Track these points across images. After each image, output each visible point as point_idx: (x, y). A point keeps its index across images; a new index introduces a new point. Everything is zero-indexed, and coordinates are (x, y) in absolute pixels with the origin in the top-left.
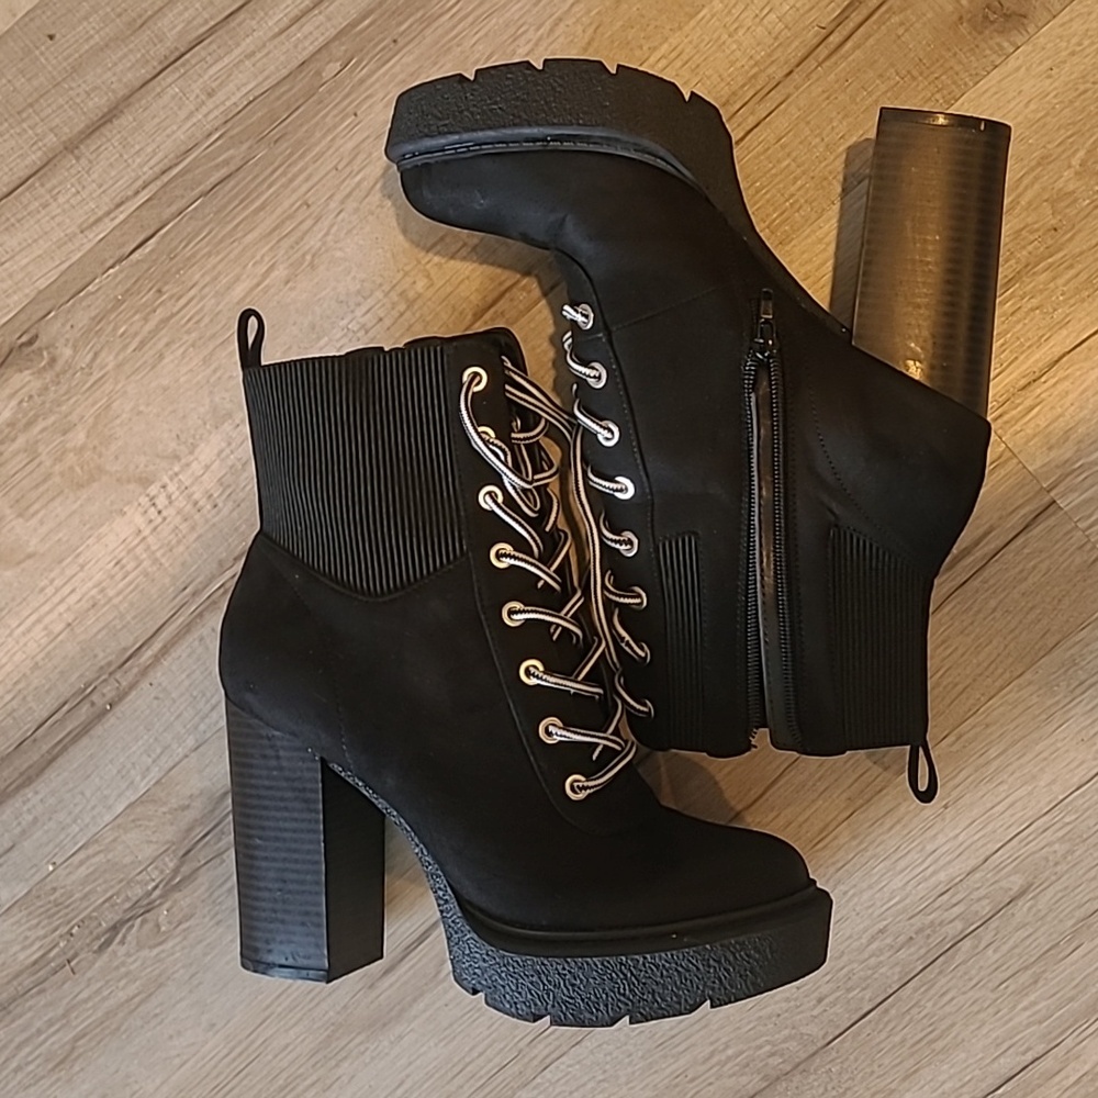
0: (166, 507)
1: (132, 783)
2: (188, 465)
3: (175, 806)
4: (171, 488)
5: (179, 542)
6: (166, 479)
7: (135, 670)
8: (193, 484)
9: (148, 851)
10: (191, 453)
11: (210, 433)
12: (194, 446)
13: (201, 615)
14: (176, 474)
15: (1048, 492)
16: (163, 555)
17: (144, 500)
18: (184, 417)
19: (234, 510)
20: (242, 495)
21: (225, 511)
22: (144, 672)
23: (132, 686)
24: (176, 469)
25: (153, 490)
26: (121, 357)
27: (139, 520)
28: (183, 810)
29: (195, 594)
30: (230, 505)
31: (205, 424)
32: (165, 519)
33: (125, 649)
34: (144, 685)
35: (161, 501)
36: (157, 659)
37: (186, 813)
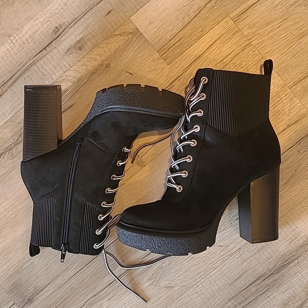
0: (15, 43)
1: (6, 116)
2: (21, 31)
3: (18, 122)
4: (17, 38)
5: (19, 52)
6: (15, 35)
7: (7, 86)
8: (22, 37)
9: (10, 135)
10: (22, 28)
11: (27, 23)
12: (23, 27)
13: (24, 72)
14: (18, 34)
15: (249, 40)
16: (15, 56)
17: (9, 41)
18: (20, 19)
19: (34, 44)
20: (36, 40)
21: (31, 44)
22: (9, 87)
23: (6, 91)
24: (18, 32)
25: (12, 38)
26: (3, 2)
27: (8, 46)
28: (20, 123)
29: (23, 66)
30: (33, 42)
31: (26, 20)
32: (15, 46)
33: (4, 81)
34: (9, 90)
35: (14, 41)
36: (13, 83)
37: (20, 124)
